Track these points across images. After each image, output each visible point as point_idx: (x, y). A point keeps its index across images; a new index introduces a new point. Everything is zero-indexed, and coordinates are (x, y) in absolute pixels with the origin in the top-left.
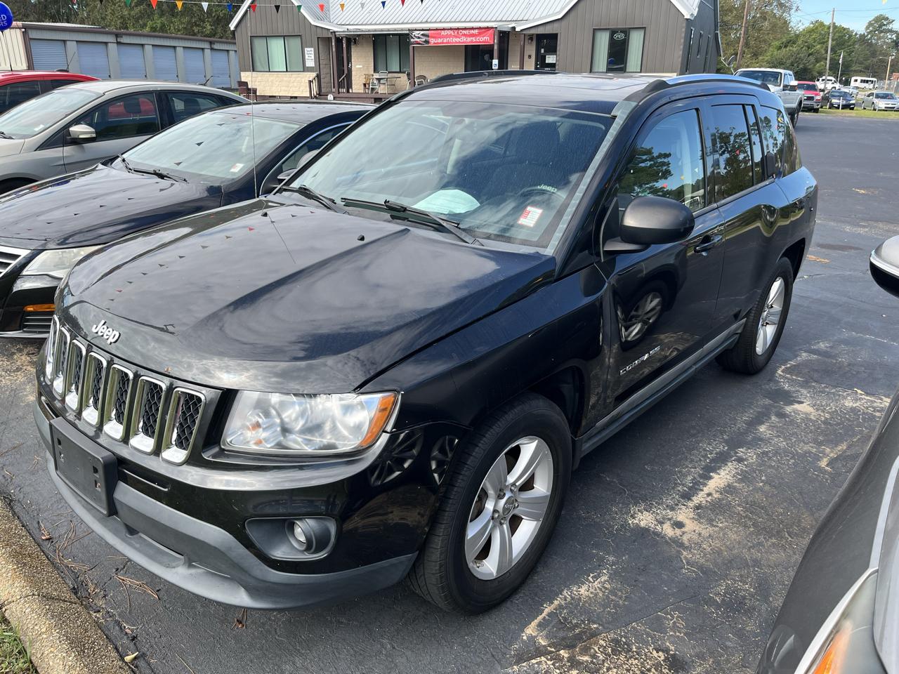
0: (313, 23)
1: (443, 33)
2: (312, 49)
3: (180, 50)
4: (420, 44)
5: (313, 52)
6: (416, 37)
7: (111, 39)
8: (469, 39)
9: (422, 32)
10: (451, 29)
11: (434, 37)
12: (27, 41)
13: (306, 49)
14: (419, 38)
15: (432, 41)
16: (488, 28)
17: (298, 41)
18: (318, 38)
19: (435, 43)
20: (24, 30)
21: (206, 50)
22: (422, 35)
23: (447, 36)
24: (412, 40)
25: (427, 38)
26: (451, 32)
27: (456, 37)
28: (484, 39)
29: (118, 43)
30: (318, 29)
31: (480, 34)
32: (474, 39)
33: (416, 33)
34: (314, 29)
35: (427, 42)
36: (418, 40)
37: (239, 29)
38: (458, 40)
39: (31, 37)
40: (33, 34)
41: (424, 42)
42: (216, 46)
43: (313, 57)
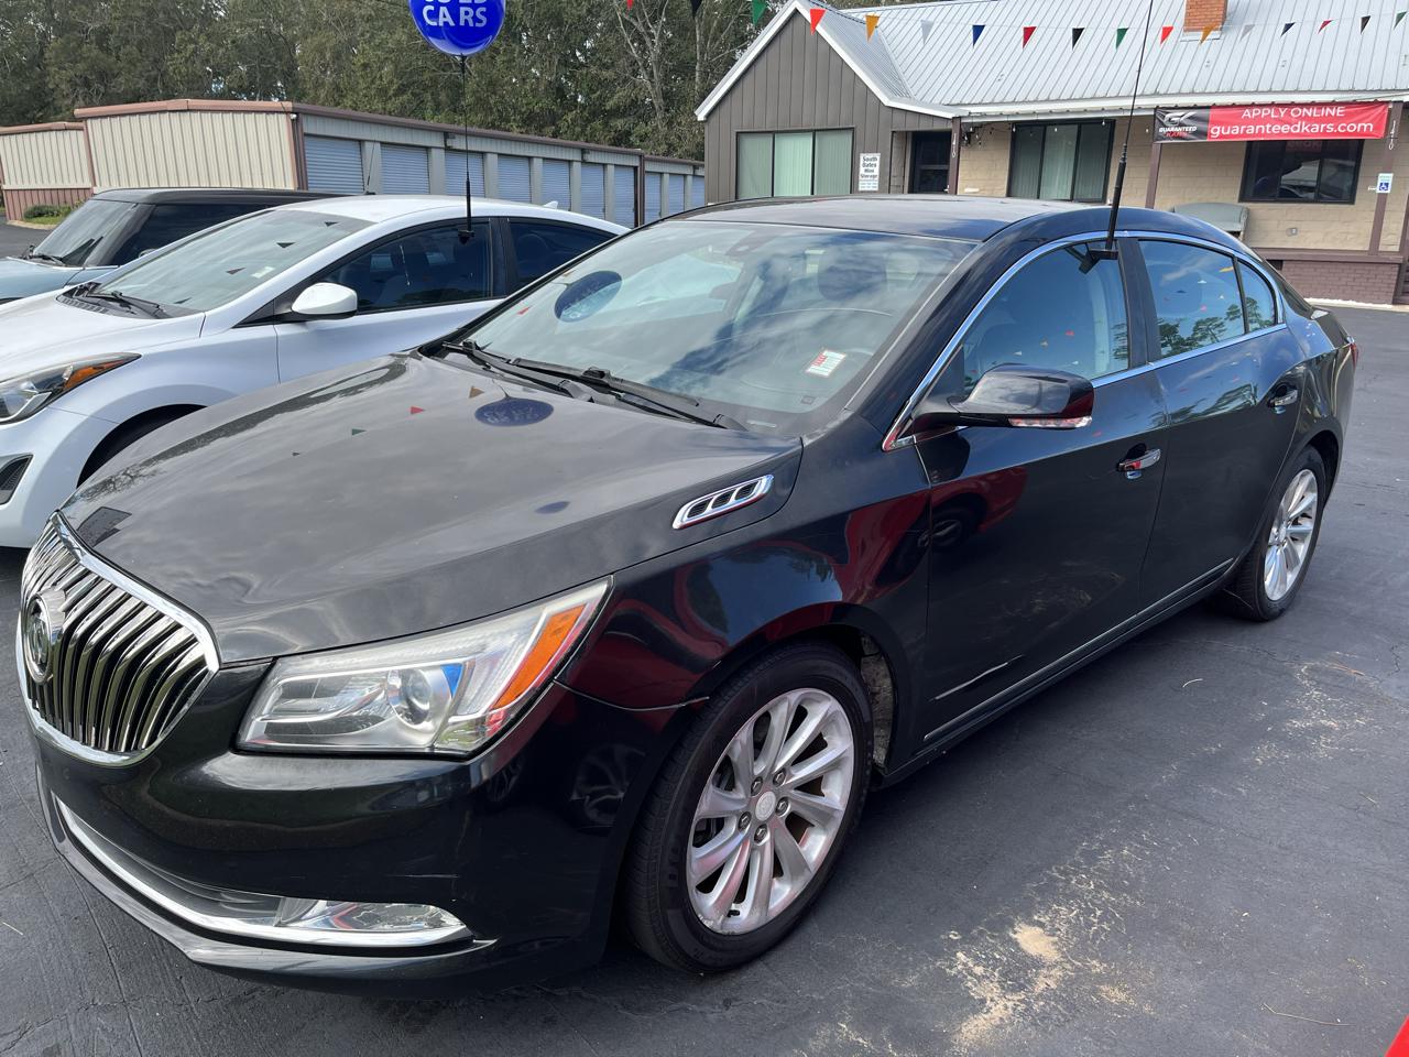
0: (886, 102)
1: (1247, 113)
2: (878, 156)
3: (537, 163)
4: (1181, 138)
5: (878, 163)
6: (1174, 123)
7: (436, 141)
8: (1317, 128)
9: (1191, 113)
10: (1272, 105)
11: (1220, 123)
12: (300, 140)
13: (862, 156)
14: (1181, 125)
15: (1216, 132)
16: (1377, 103)
17: (848, 138)
18: (893, 132)
19: (1221, 136)
20: (295, 116)
21: (575, 164)
22: (1190, 118)
23: (1258, 121)
24: (1162, 130)
25: (1203, 126)
26: (1271, 112)
27: (1281, 122)
28: (1357, 127)
29: (448, 149)
30: (896, 114)
31: (1347, 117)
32: (1330, 127)
33: (1175, 115)
34: (885, 115)
35: (1200, 133)
36: (1177, 130)
37: (714, 119)
38: (1284, 129)
39: (306, 131)
40: (310, 126)
41: (1194, 133)
42: (591, 158)
43: (876, 171)
